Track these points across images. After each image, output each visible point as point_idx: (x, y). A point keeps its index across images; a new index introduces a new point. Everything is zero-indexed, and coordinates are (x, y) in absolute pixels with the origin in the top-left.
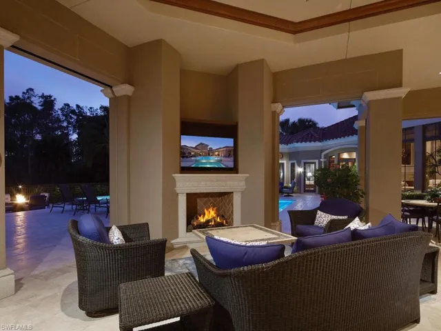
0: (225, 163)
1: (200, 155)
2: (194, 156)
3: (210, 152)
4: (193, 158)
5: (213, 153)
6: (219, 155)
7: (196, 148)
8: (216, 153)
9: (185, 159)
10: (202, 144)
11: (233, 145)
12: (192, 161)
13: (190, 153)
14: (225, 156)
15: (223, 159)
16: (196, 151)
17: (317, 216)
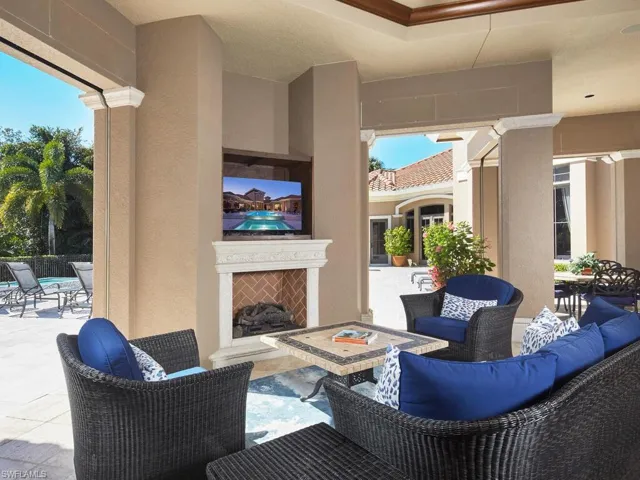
0: (290, 223)
1: (253, 209)
2: (243, 210)
3: (267, 205)
4: (241, 213)
5: (272, 205)
6: (280, 209)
7: (246, 197)
8: (277, 206)
9: (230, 214)
10: (254, 190)
11: (300, 194)
12: (240, 217)
13: (237, 205)
14: (289, 211)
15: (286, 215)
16: (247, 201)
17: (446, 301)
